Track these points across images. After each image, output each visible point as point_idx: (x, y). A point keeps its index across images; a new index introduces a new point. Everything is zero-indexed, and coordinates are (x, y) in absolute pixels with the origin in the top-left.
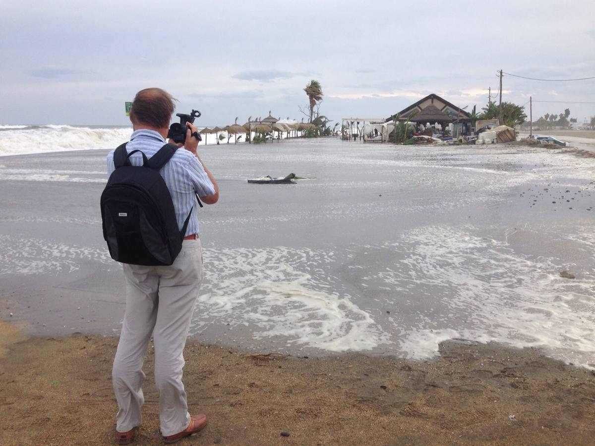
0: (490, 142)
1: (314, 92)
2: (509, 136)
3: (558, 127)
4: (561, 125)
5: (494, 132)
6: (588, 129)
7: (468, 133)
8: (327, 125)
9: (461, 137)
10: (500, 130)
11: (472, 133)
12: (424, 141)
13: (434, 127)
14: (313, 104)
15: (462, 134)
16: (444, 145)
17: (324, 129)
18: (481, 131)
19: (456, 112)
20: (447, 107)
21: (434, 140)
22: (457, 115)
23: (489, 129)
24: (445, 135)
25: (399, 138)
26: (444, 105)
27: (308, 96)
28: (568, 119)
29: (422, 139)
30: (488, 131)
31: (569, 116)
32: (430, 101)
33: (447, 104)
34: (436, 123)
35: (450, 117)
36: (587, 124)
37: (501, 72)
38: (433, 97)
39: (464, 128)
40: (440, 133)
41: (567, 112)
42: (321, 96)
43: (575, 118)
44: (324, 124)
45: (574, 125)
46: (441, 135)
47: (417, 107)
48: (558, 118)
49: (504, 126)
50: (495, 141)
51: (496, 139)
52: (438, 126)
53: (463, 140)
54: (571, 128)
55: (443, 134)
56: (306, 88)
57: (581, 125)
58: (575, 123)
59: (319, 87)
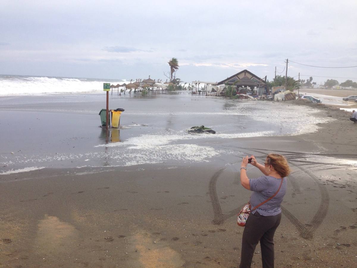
0: (281, 100)
1: (174, 64)
2: (292, 96)
3: (306, 87)
4: (307, 86)
5: (283, 94)
6: (323, 88)
7: (268, 94)
8: (180, 84)
9: (263, 96)
10: (287, 93)
11: (271, 94)
12: (243, 97)
13: (247, 89)
14: (172, 71)
15: (264, 94)
16: (255, 100)
17: (178, 85)
18: (276, 93)
19: (259, 81)
20: (254, 77)
21: (249, 97)
22: (259, 82)
23: (280, 92)
24: (254, 94)
25: (228, 95)
26: (252, 76)
27: (170, 66)
28: (312, 82)
29: (242, 96)
30: (280, 94)
31: (312, 81)
32: (243, 74)
33: (253, 75)
34: (248, 87)
35: (256, 83)
36: (322, 85)
37: (287, 60)
38: (245, 71)
39: (265, 90)
40: (250, 93)
41: (311, 79)
42: (178, 67)
43: (315, 82)
44: (178, 83)
45: (315, 86)
46: (251, 94)
47: (236, 77)
48: (306, 82)
49: (289, 91)
50: (284, 99)
51: (285, 98)
52: (249, 88)
53: (265, 97)
54: (312, 88)
55: (252, 93)
56: (169, 61)
57: (319, 86)
58: (315, 85)
59: (177, 62)
